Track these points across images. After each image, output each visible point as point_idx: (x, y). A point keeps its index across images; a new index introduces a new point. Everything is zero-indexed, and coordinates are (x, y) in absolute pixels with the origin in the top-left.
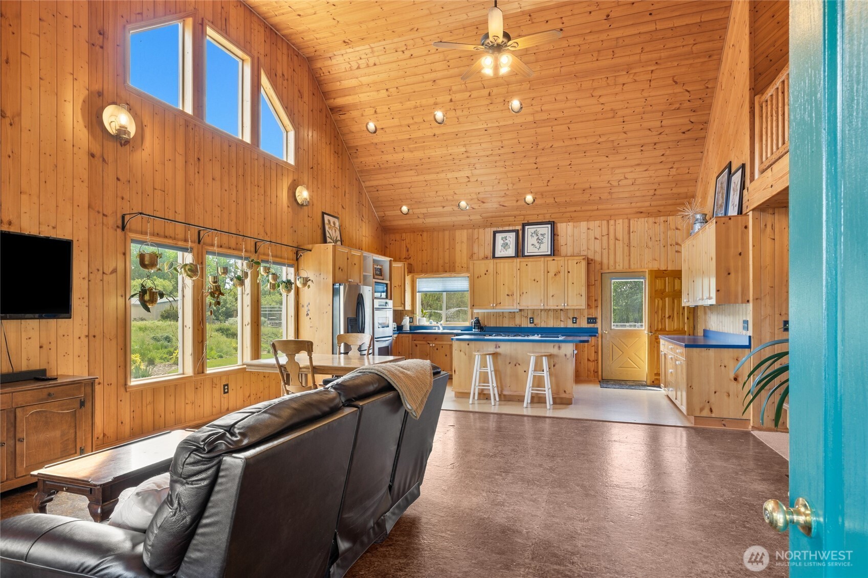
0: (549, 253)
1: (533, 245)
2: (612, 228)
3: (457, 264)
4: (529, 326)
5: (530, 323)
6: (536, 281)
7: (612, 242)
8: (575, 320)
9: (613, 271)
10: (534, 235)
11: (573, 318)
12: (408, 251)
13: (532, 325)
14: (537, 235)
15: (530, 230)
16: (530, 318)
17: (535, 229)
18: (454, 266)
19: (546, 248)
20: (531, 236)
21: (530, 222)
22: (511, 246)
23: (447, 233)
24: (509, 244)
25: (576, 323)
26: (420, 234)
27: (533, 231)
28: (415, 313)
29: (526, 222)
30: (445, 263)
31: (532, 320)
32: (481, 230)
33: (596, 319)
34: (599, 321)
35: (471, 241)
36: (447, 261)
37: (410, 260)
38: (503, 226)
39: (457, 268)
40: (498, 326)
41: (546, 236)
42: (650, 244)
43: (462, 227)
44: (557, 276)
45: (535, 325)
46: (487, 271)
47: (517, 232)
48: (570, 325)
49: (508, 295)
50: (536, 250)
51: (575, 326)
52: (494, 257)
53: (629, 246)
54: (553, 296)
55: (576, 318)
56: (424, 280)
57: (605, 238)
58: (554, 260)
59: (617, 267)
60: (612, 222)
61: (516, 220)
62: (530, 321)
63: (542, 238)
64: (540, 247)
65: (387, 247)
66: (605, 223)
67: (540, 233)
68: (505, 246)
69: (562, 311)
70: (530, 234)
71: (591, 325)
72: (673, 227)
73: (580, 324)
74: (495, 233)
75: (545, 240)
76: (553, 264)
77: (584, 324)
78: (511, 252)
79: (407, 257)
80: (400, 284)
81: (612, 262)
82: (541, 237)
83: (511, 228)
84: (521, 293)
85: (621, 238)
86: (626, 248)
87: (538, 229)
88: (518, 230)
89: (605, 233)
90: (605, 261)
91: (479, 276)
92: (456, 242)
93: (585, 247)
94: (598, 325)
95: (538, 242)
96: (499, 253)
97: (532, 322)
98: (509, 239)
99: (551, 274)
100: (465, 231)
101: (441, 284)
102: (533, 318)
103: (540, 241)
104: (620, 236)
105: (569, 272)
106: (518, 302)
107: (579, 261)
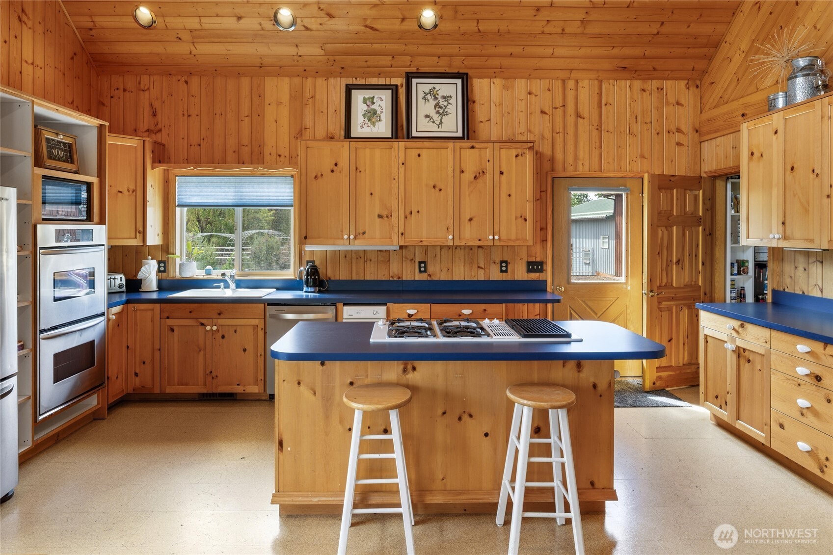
0: (460, 134)
1: (427, 116)
2: (570, 95)
3: (267, 150)
4: (417, 279)
5: (420, 272)
6: (437, 189)
7: (571, 120)
8: (504, 265)
9: (573, 174)
10: (428, 97)
11: (502, 262)
12: (154, 115)
13: (424, 277)
14: (436, 98)
15: (421, 87)
16: (420, 263)
17: (431, 86)
18: (261, 153)
19: (452, 124)
20: (425, 98)
21: (422, 70)
22: (383, 116)
23: (245, 82)
24: (378, 112)
25: (506, 271)
26: (183, 79)
27: (427, 88)
28: (171, 250)
29: (414, 70)
30: (240, 145)
31: (423, 266)
32: (320, 82)
33: (541, 263)
34: (549, 268)
35: (299, 101)
36: (245, 141)
37: (159, 135)
38: (365, 75)
39: (267, 157)
40: (354, 278)
41: (453, 101)
42: (636, 128)
43: (280, 70)
44: (480, 180)
45: (430, 275)
46: (336, 165)
47: (394, 89)
48: (495, 275)
49: (380, 216)
50: (434, 127)
51: (504, 277)
52: (348, 135)
53: (599, 129)
54: (470, 220)
55: (506, 262)
56: (194, 179)
57: (560, 112)
58: (473, 147)
59: (580, 167)
60: (571, 84)
61: (394, 63)
62: (420, 267)
63: (446, 103)
64: (441, 122)
65: (103, 104)
66: (559, 84)
67: (441, 93)
68: (372, 116)
69: (480, 250)
70: (421, 95)
71: (534, 276)
72: (672, 100)
73: (513, 272)
74: (349, 89)
75: (451, 109)
76: (471, 158)
77: (520, 273)
78: (383, 128)
79: (152, 128)
80: (132, 187)
81: (570, 159)
82: (443, 103)
83: (382, 81)
84: (408, 213)
85: (586, 115)
86: (595, 133)
87: (438, 87)
88: (396, 86)
89: (559, 103)
90: (559, 156)
91: (319, 175)
92: (267, 102)
93: (522, 128)
94: (548, 276)
95: (438, 112)
96: (359, 130)
97: (423, 269)
98: (379, 102)
99: (468, 176)
100: (287, 80)
101: (232, 190)
102: (424, 262)
103: (441, 111)
104: (584, 110)
105: (502, 173)
106: (401, 230)
107: (520, 151)
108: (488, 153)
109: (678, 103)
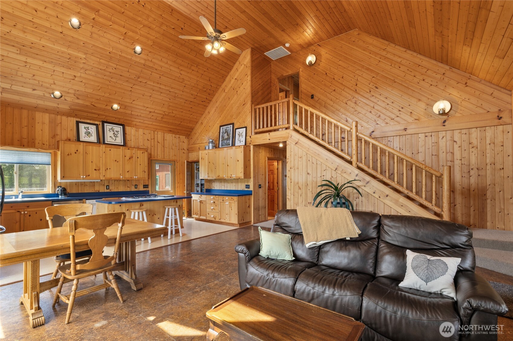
0: (122, 144)
1: (110, 137)
2: (156, 136)
3: (37, 142)
4: (105, 191)
5: (107, 189)
6: (117, 161)
7: (156, 143)
8: (136, 186)
9: (157, 159)
10: (111, 130)
11: (135, 185)
13: (108, 191)
14: (113, 131)
15: (108, 127)
16: (107, 186)
17: (112, 127)
18: (34, 142)
19: (119, 140)
20: (109, 130)
21: (108, 121)
22: (93, 135)
23: (24, 112)
24: (91, 133)
25: (137, 188)
27: (110, 127)
29: (106, 120)
30: (22, 138)
31: (108, 187)
32: (64, 118)
33: (148, 185)
34: (150, 186)
35: (53, 124)
36: (25, 136)
38: (85, 118)
39: (37, 145)
41: (120, 133)
42: (174, 147)
43: (46, 110)
44: (131, 159)
45: (110, 190)
46: (77, 151)
47: (97, 126)
48: (133, 189)
49: (95, 170)
50: (114, 141)
51: (136, 190)
52: (78, 139)
53: (164, 147)
54: (128, 172)
55: (137, 185)
57: (153, 140)
58: (129, 149)
59: (158, 157)
60: (156, 133)
61: (97, 117)
62: (107, 187)
63: (117, 133)
64: (116, 139)
66: (152, 132)
67: (115, 130)
68: (88, 134)
69: (128, 181)
70: (108, 129)
71: (145, 189)
72: (182, 141)
73: (139, 188)
74: (78, 123)
75: (119, 135)
76: (128, 153)
77: (141, 188)
78: (94, 139)
81: (156, 155)
82: (116, 133)
83: (91, 122)
84: (106, 169)
85: (160, 142)
86: (163, 148)
87: (114, 127)
88: (98, 124)
89: (153, 138)
90: (153, 153)
91: (70, 154)
92: (37, 122)
93: (142, 144)
94: (150, 189)
95: (114, 136)
96: (83, 138)
98: (91, 129)
99: (127, 158)
100: (48, 115)
101: (17, 156)
102: (108, 186)
103: (116, 136)
104: (160, 141)
105: (138, 158)
106: (104, 175)
107: (143, 152)
108: (134, 151)
109: (183, 142)
